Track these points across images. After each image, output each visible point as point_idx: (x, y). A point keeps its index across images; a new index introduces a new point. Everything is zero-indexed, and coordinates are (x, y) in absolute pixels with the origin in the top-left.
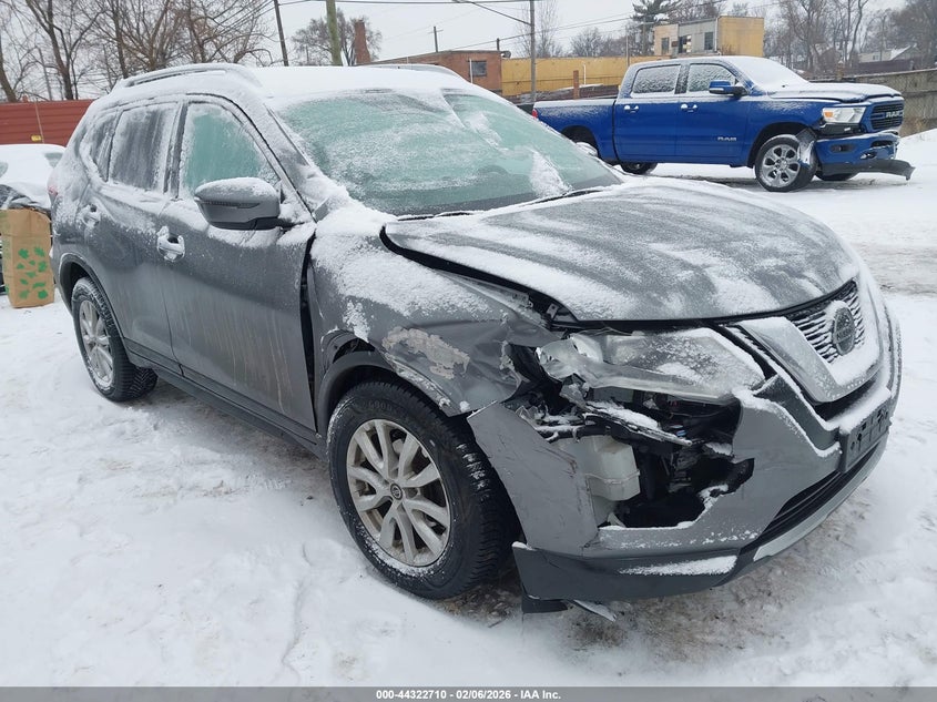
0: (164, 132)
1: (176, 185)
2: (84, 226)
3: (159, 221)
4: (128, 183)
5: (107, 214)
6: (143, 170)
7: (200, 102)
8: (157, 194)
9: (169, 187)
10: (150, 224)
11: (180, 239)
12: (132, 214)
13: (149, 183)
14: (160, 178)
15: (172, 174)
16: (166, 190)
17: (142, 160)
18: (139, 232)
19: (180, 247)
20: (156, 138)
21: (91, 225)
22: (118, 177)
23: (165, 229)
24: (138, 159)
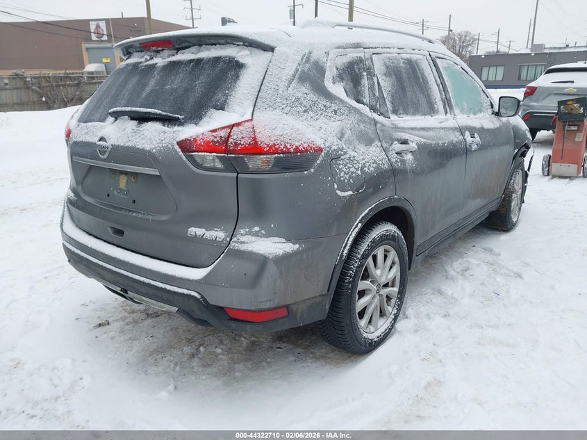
0: (426, 74)
1: (451, 108)
2: (403, 162)
3: (461, 130)
4: (414, 114)
5: (423, 141)
6: (423, 101)
7: (442, 58)
8: (441, 116)
9: (448, 110)
10: (458, 134)
11: (476, 135)
12: (442, 132)
13: (431, 110)
14: (439, 105)
15: (447, 102)
16: (446, 113)
17: (420, 95)
18: (454, 142)
19: (478, 139)
20: (423, 78)
21: (409, 157)
22: (401, 111)
23: (467, 133)
24: (416, 94)
